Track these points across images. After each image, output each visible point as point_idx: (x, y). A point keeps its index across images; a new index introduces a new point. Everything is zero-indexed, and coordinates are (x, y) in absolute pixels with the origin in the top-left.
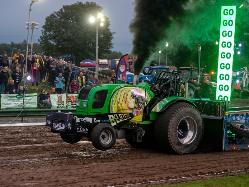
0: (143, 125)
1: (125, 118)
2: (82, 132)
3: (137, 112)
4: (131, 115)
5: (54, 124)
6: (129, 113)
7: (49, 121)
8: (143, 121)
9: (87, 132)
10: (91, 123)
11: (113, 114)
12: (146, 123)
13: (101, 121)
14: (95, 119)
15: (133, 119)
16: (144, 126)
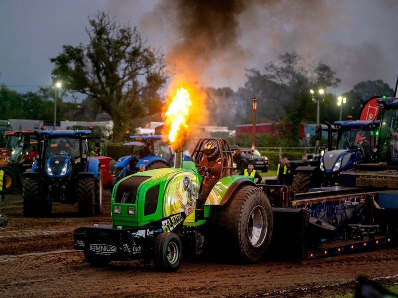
0: (197, 226)
1: (177, 222)
2: (136, 253)
3: (189, 210)
4: (183, 215)
5: (92, 246)
6: (181, 213)
7: (81, 242)
8: (196, 221)
9: (140, 252)
10: (144, 237)
11: (166, 218)
12: (201, 222)
13: (154, 232)
14: (148, 230)
15: (186, 221)
16: (199, 228)
